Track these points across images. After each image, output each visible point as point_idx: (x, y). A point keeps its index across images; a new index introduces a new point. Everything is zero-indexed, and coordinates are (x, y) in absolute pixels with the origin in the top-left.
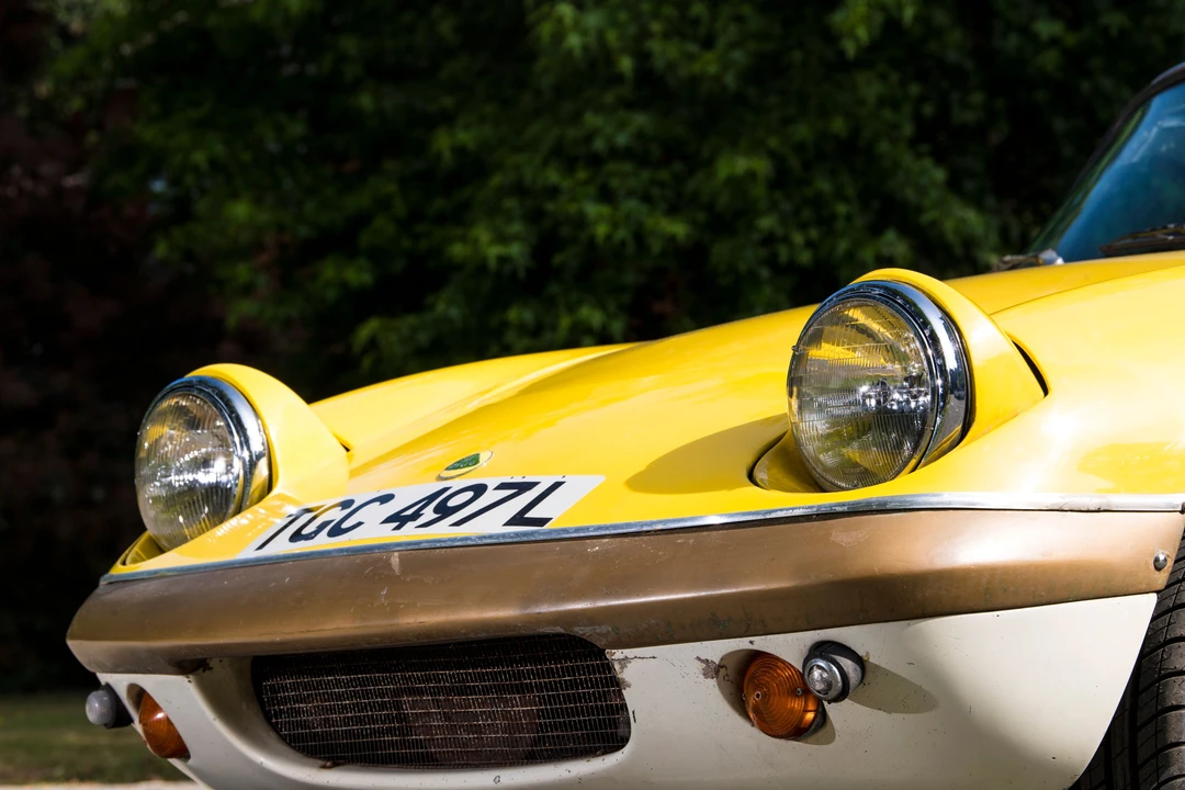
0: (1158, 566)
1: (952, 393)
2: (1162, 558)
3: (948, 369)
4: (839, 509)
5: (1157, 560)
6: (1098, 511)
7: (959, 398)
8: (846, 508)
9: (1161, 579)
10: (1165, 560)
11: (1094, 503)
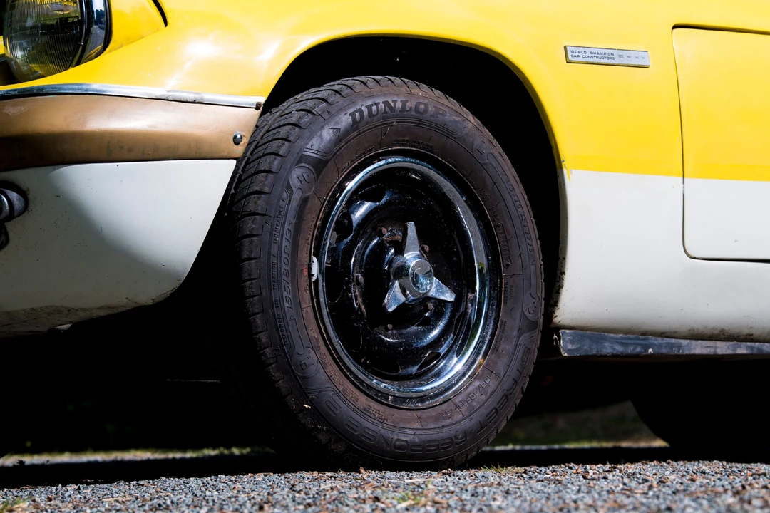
0: (237, 141)
1: (96, 24)
2: (239, 136)
3: (95, 9)
4: (13, 93)
5: (235, 137)
6: (194, 102)
7: (101, 28)
8: (16, 93)
9: (239, 150)
10: (241, 138)
11: (191, 97)
